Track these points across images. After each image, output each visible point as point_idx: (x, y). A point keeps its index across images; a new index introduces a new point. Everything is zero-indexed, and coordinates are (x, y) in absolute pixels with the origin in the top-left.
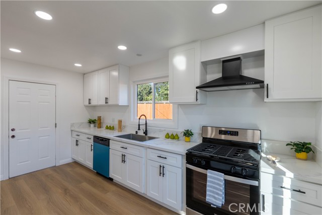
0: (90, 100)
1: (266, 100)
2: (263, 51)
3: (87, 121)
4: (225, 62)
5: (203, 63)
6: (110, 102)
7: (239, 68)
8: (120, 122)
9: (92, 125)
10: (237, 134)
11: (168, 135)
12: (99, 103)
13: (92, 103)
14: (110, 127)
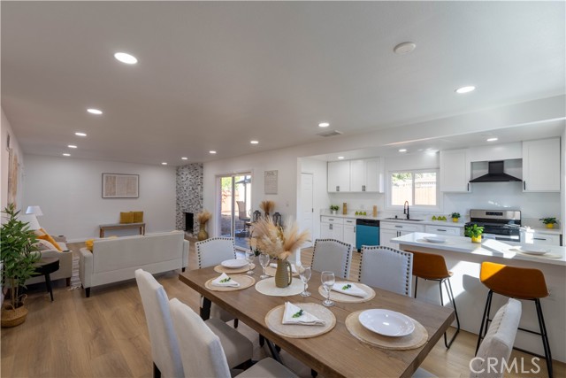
0: (338, 187)
1: (524, 191)
2: (521, 159)
3: (328, 207)
4: (491, 163)
5: (472, 163)
6: (368, 190)
7: (502, 168)
8: (375, 208)
9: (334, 212)
10: (501, 214)
11: (434, 218)
12: (353, 190)
13: (341, 190)
14: (361, 214)
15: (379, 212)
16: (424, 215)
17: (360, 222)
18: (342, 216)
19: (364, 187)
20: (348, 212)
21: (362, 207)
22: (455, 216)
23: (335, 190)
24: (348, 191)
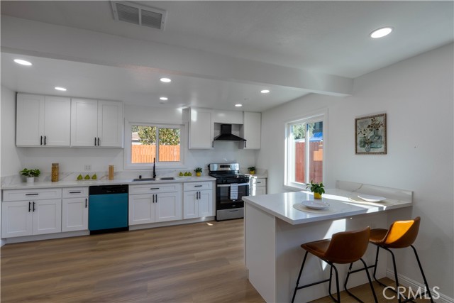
0: (44, 138)
1: (245, 148)
2: (243, 125)
3: (17, 173)
5: (215, 123)
7: (230, 130)
8: (111, 168)
9: (31, 180)
10: (228, 166)
11: (181, 174)
12: (73, 144)
13: (50, 143)
14: (87, 177)
15: (116, 173)
16: (170, 172)
17: (94, 190)
18: (50, 184)
19: (97, 141)
20: (61, 177)
21: (88, 167)
22: (198, 171)
23: (36, 142)
24: (66, 144)
